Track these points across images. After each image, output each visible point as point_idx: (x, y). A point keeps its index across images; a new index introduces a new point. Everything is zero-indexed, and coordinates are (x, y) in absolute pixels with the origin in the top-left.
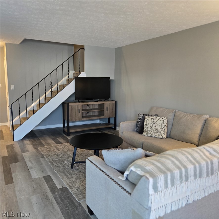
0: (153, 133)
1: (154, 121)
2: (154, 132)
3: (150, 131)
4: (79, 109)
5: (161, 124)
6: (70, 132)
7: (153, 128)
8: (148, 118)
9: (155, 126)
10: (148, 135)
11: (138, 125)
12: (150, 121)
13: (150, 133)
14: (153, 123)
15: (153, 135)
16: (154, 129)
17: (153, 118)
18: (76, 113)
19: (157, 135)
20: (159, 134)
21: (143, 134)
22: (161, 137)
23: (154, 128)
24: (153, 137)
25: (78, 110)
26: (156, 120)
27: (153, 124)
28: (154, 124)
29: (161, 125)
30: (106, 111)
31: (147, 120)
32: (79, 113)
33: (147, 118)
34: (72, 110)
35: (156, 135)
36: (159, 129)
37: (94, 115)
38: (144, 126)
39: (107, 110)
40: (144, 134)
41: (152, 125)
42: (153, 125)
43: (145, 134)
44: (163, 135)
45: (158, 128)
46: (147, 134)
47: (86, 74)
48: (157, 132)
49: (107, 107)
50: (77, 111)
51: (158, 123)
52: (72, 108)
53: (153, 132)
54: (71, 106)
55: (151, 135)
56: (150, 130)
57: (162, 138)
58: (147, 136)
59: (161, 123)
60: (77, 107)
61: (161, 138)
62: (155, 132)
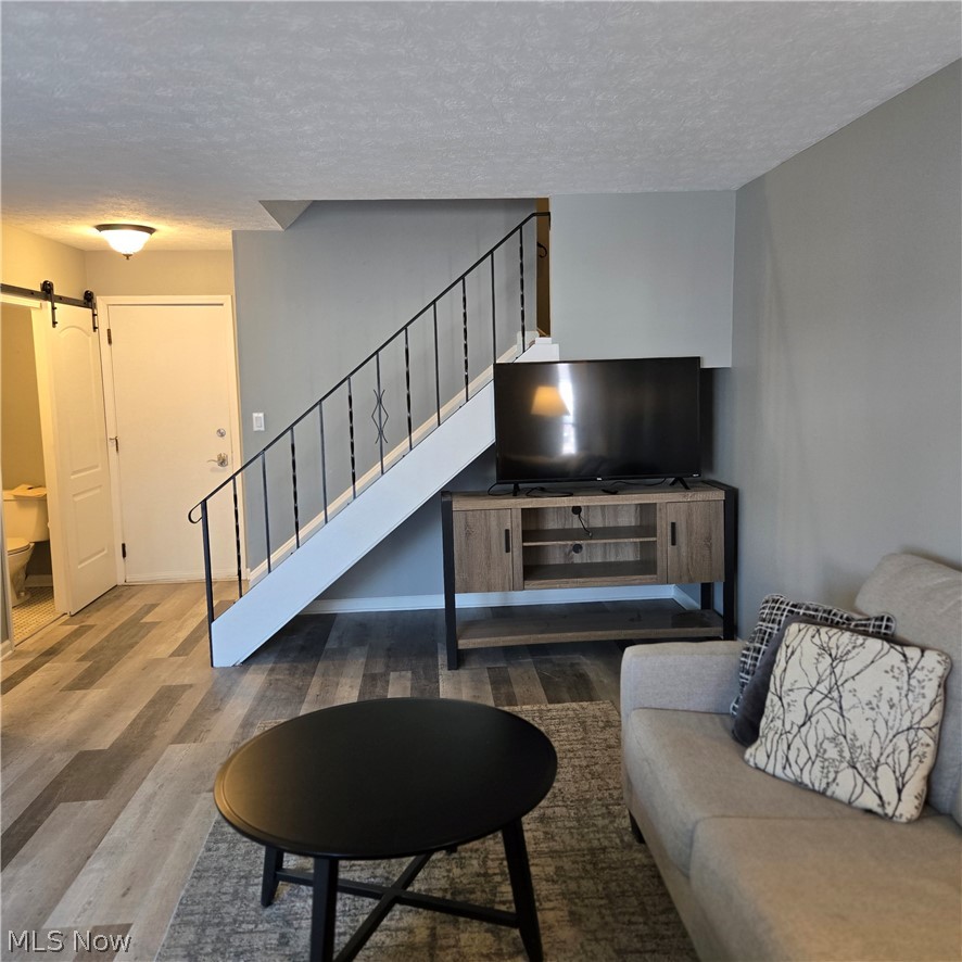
0: (818, 764)
1: (833, 672)
2: (821, 752)
3: (797, 743)
4: (507, 531)
5: (886, 696)
6: (460, 647)
7: (823, 723)
8: (799, 639)
9: (835, 706)
10: (779, 772)
11: (748, 673)
12: (808, 663)
13: (792, 759)
14: (826, 683)
15: (813, 777)
16: (830, 734)
17: (833, 644)
18: (489, 548)
19: (845, 786)
20: (860, 781)
21: (750, 751)
22: (869, 801)
23: (826, 723)
24: (813, 791)
25: (500, 534)
26: (850, 667)
27: (823, 688)
28: (835, 694)
29: (884, 707)
30: (670, 547)
31: (793, 653)
32: (508, 550)
33: (795, 644)
34: (468, 534)
35: (832, 776)
36: (863, 739)
37: (613, 560)
38: (770, 696)
39: (674, 543)
40: (756, 754)
41: (817, 696)
42: (827, 701)
43: (761, 761)
44: (890, 795)
45: (860, 726)
46: (772, 757)
47: (556, 346)
48: (847, 754)
49: (673, 525)
50: (497, 542)
51: (865, 687)
52: (467, 525)
53: (813, 752)
54: (462, 514)
55: (796, 770)
56: (795, 729)
57: (879, 810)
58: (774, 776)
59: (891, 690)
60: (499, 518)
61: (869, 811)
62: (832, 753)
